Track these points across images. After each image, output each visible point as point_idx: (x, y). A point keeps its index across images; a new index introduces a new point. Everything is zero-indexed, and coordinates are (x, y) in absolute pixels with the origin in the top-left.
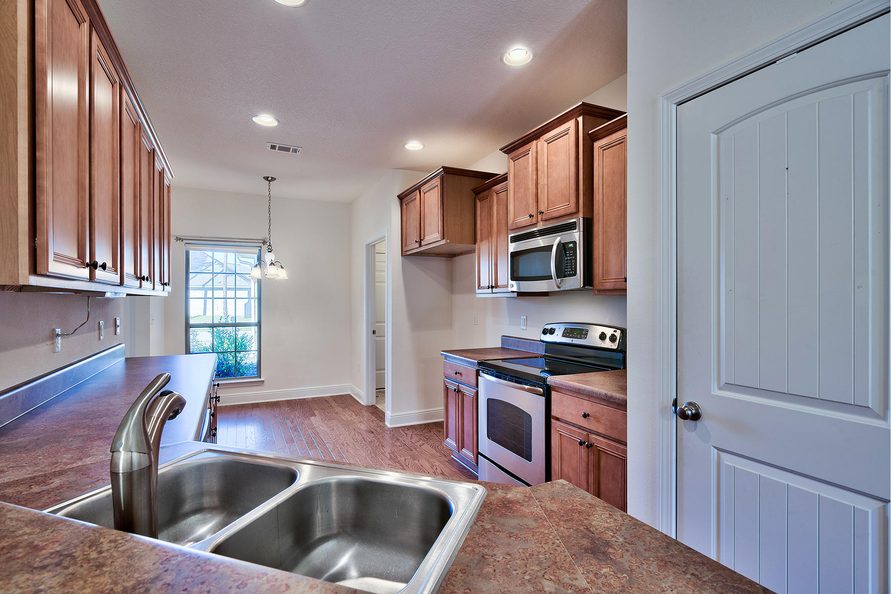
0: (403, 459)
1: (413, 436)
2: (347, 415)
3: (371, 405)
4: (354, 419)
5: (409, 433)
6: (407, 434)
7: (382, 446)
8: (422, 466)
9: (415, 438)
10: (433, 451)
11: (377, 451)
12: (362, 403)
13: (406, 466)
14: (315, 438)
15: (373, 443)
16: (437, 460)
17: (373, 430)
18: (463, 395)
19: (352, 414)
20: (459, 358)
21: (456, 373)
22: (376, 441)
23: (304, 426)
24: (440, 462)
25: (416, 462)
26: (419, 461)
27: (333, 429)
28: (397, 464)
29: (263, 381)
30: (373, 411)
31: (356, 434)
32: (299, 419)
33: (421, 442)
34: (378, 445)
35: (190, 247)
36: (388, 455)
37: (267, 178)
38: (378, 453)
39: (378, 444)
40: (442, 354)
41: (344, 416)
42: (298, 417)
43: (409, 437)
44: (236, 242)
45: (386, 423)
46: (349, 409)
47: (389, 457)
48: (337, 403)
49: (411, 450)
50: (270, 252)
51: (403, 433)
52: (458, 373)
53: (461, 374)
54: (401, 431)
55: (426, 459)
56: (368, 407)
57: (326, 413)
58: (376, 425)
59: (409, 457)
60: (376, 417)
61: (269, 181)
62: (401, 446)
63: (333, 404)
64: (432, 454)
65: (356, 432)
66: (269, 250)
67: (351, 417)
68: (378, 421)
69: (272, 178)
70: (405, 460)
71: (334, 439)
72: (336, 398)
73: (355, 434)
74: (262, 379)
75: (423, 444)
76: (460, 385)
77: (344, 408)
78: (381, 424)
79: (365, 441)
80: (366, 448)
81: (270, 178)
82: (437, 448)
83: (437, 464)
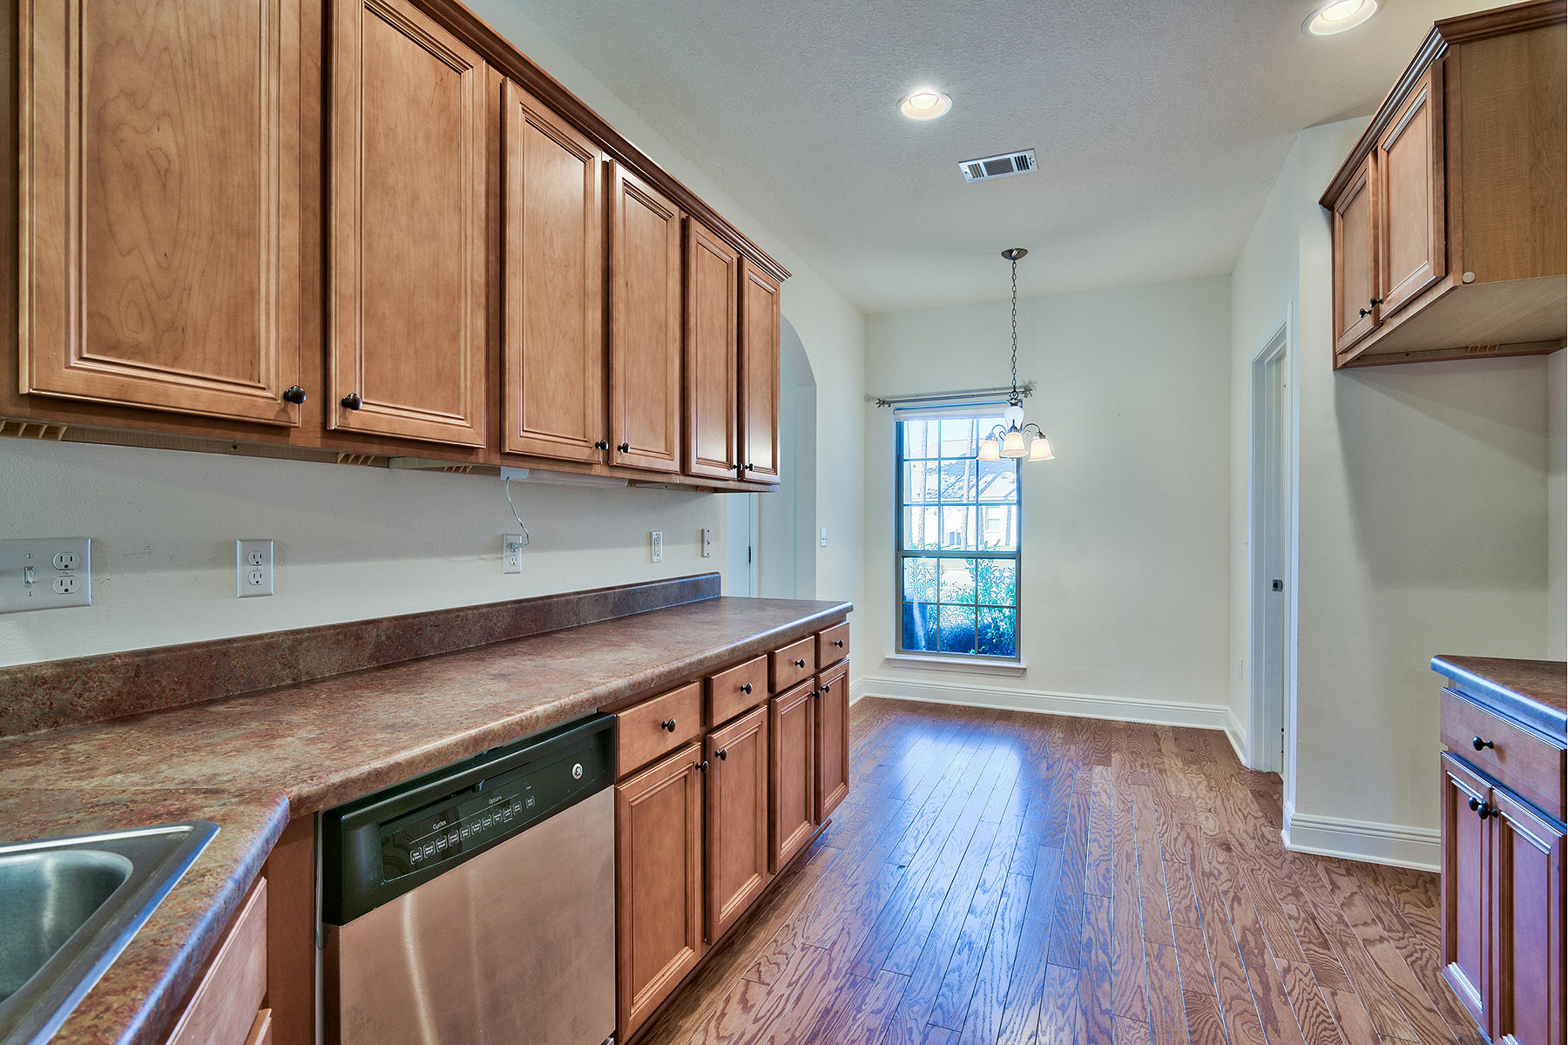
0: (1281, 964)
1: (1357, 900)
2: (1186, 784)
3: (1265, 770)
4: (1198, 797)
5: (1347, 885)
6: (1335, 886)
7: (1236, 898)
8: (1339, 1018)
9: (1360, 910)
10: (1409, 979)
11: (1209, 908)
12: (1244, 761)
13: (1281, 992)
14: (1073, 819)
15: (1212, 880)
16: (1412, 1018)
17: (1233, 841)
18: (1509, 835)
19: (1200, 782)
20: (1494, 692)
21: (1479, 745)
22: (1225, 876)
23: (1067, 783)
24: (1419, 1029)
25: (1324, 992)
26: (1334, 994)
27: (1129, 810)
28: (1253, 974)
29: (1025, 670)
30: (1263, 789)
31: (1181, 840)
32: (1070, 764)
33: (1376, 930)
34: (1226, 893)
35: (903, 415)
36: (1239, 931)
37: (1008, 254)
38: (1208, 917)
39: (1225, 887)
40: (1435, 667)
41: (1178, 781)
42: (1070, 760)
43: (1340, 897)
44: (974, 396)
45: (1285, 834)
46: (1201, 768)
47: (1237, 939)
48: (1177, 746)
49: (1325, 945)
50: (1015, 404)
51: (1325, 880)
52: (1491, 745)
53: (1500, 751)
54: (1320, 870)
55: (1364, 998)
56: (1257, 774)
57: (1138, 764)
58: (1250, 829)
59: (1306, 967)
60: (1262, 809)
61: (1015, 259)
62: (1296, 920)
63: (1168, 746)
64: (1397, 989)
65: (1184, 834)
66: (1013, 401)
67: (1195, 789)
68: (1263, 820)
69: (1020, 250)
70: (1287, 970)
71: (1115, 837)
72: (1183, 736)
73: (1176, 839)
74: (1023, 665)
75: (1382, 940)
76: (1496, 791)
77: (1187, 762)
78: (1267, 830)
79: (1193, 868)
80: (1184, 888)
81: (1014, 253)
82: (1429, 973)
83: (1404, 1035)
